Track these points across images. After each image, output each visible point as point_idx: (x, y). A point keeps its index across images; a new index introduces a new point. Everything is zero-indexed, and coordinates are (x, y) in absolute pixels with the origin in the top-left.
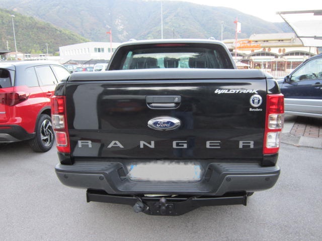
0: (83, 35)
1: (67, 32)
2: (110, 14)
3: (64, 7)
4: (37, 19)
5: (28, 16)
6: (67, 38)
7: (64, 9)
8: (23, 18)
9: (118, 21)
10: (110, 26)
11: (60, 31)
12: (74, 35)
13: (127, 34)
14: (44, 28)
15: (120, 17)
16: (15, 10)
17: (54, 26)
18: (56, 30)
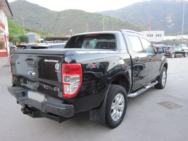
0: (146, 27)
1: (136, 26)
2: (163, 13)
3: (136, 11)
4: (121, 19)
5: (117, 18)
6: (136, 29)
7: (136, 13)
8: (115, 19)
9: (168, 17)
10: (163, 20)
11: (133, 26)
12: (140, 27)
13: (174, 24)
14: (124, 24)
15: (170, 15)
16: (111, 16)
17: (130, 23)
18: (131, 25)
